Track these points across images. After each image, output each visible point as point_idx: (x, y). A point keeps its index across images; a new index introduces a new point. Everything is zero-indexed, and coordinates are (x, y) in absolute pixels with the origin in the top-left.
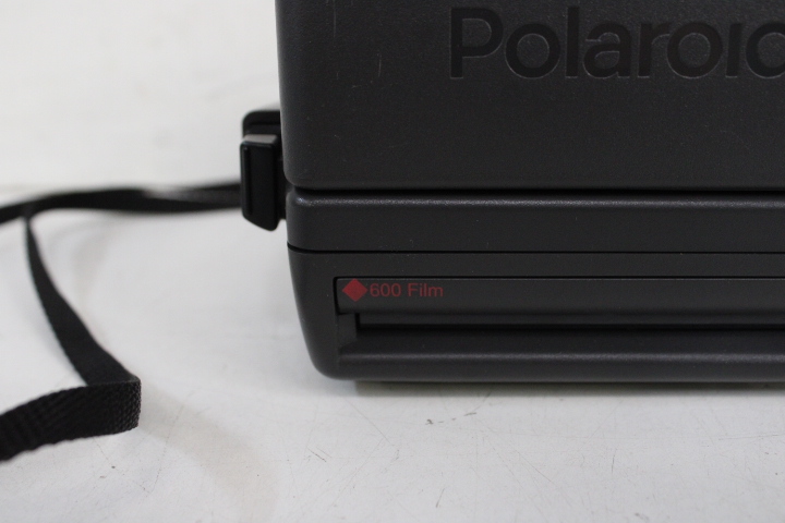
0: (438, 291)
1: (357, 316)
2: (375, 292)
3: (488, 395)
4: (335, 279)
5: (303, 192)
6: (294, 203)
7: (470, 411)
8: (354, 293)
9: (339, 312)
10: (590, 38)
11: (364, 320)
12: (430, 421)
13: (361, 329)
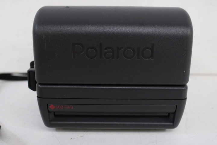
0: (72, 108)
1: (54, 113)
2: (57, 108)
3: (87, 132)
4: (48, 104)
5: (40, 84)
6: (38, 86)
7: (82, 136)
8: (52, 108)
9: (49, 112)
10: (105, 50)
11: (56, 114)
12: (71, 138)
13: (55, 116)
